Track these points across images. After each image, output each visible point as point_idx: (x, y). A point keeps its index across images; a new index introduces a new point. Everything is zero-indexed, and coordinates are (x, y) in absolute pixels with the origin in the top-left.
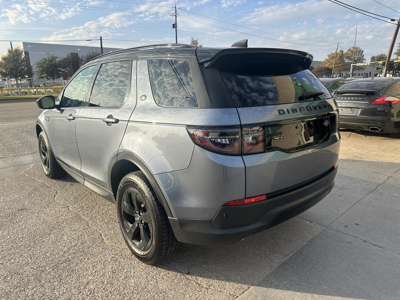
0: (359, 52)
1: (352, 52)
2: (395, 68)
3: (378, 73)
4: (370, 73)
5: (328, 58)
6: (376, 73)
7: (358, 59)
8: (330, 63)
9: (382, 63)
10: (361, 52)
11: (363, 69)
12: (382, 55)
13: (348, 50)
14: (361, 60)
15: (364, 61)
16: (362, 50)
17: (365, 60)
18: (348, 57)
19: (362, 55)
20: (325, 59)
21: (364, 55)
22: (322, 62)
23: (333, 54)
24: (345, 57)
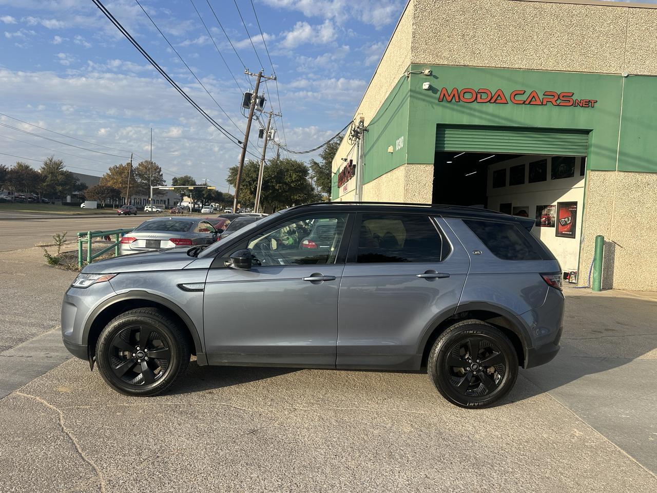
0: (155, 170)
1: (146, 168)
2: (205, 196)
3: (178, 201)
4: (168, 199)
5: (110, 174)
6: (175, 200)
7: (155, 180)
8: (115, 181)
9: (193, 188)
10: (158, 170)
11: (163, 194)
12: (186, 177)
13: (139, 165)
14: (159, 180)
15: (163, 183)
16: (159, 167)
17: (165, 181)
18: (141, 175)
19: (160, 174)
20: (105, 174)
21: (162, 174)
22: (100, 178)
23: (117, 168)
24: (137, 175)
